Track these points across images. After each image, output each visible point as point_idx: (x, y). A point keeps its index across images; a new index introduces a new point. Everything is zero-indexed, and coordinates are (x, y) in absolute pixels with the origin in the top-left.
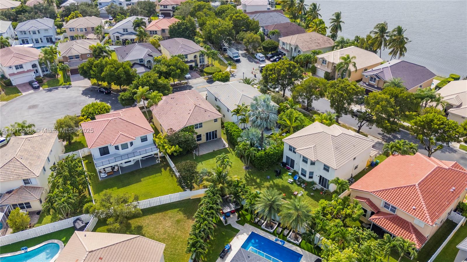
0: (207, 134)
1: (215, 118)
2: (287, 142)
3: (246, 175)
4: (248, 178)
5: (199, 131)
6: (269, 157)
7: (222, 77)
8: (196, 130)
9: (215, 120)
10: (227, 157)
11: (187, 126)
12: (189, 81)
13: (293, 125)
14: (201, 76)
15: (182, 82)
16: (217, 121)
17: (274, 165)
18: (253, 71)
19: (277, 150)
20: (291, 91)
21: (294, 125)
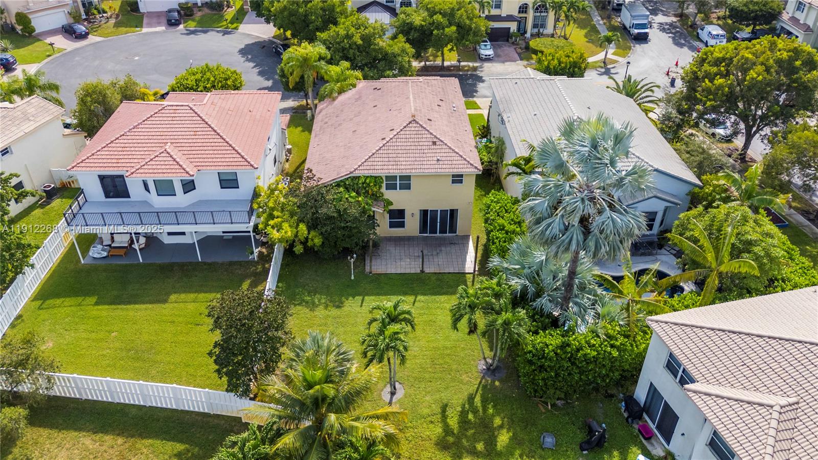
0: (424, 213)
1: (456, 171)
2: (662, 334)
3: (471, 398)
4: (475, 412)
5: (398, 198)
6: (573, 364)
7: (560, 63)
8: (388, 194)
9: (453, 176)
10: (407, 316)
11: (357, 173)
12: (487, 65)
13: (723, 268)
14: (521, 59)
15: (463, 64)
16: (461, 182)
17: (592, 397)
18: (674, 69)
19: (619, 349)
20: (769, 142)
21: (729, 266)
